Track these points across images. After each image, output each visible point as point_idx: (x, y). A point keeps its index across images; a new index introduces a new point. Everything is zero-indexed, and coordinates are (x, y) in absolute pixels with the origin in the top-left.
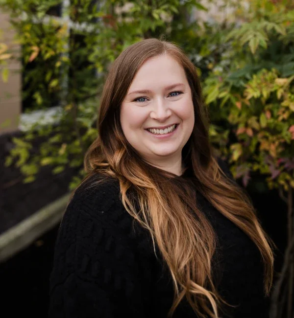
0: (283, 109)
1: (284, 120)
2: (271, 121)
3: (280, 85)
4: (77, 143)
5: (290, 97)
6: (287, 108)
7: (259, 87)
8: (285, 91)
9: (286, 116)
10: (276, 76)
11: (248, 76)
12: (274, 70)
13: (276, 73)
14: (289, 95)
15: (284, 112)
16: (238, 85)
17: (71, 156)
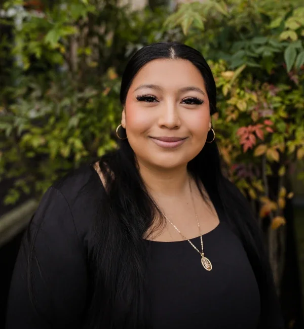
0: (231, 108)
1: (232, 121)
2: (220, 122)
3: (227, 80)
5: (239, 94)
6: (236, 107)
8: (233, 86)
9: (234, 116)
10: (224, 69)
12: (221, 61)
13: (224, 65)
14: (238, 91)
15: (233, 112)
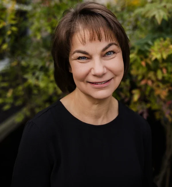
4: (20, 88)
7: (160, 51)
10: (170, 43)
11: (150, 42)
16: (143, 49)
17: (16, 98)
